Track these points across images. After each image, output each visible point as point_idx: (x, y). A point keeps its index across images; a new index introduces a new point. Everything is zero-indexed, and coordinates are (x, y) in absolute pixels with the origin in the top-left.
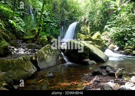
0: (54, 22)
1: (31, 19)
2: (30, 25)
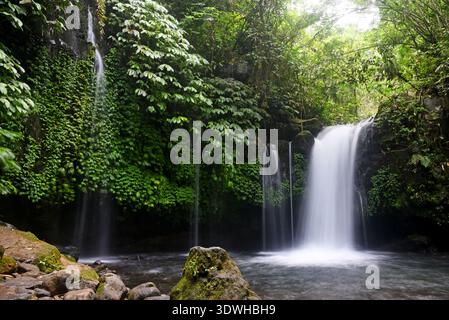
1: (84, 82)
2: (76, 124)
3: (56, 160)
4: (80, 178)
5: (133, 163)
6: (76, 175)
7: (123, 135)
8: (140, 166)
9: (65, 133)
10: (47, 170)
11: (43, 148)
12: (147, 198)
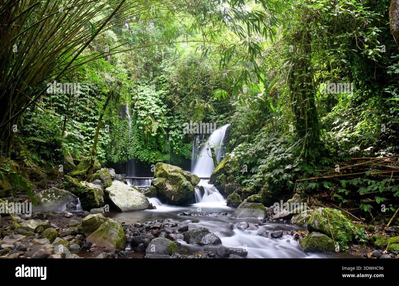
0: (177, 127)
1: (125, 127)
2: (124, 140)
3: (119, 151)
4: (128, 155)
5: (146, 148)
6: (126, 154)
7: (140, 140)
8: (148, 149)
9: (121, 143)
10: (117, 154)
11: (116, 148)
12: (152, 159)
